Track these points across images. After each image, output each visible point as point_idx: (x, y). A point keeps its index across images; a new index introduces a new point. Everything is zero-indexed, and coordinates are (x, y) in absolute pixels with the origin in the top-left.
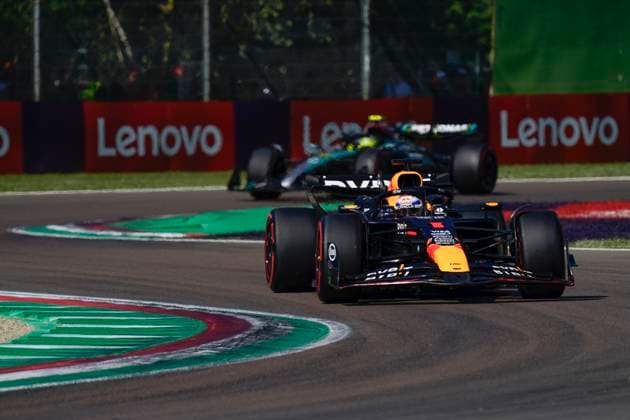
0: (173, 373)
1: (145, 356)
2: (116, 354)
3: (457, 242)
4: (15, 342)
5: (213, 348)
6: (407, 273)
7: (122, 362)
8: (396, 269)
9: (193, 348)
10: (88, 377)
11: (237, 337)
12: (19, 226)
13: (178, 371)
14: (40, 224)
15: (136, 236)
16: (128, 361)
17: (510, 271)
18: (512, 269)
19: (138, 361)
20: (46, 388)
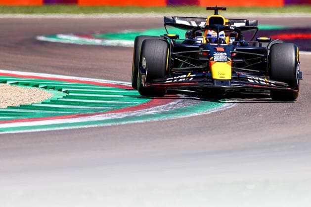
0: (135, 124)
1: (117, 114)
2: (101, 112)
3: (228, 60)
4: (43, 103)
5: (158, 109)
6: (192, 79)
7: (105, 116)
8: (185, 76)
9: (146, 110)
10: (86, 125)
11: (171, 104)
12: (41, 35)
13: (138, 123)
14: (54, 35)
15: (109, 42)
16: (108, 116)
17: (259, 81)
19: (114, 116)
20: (62, 130)
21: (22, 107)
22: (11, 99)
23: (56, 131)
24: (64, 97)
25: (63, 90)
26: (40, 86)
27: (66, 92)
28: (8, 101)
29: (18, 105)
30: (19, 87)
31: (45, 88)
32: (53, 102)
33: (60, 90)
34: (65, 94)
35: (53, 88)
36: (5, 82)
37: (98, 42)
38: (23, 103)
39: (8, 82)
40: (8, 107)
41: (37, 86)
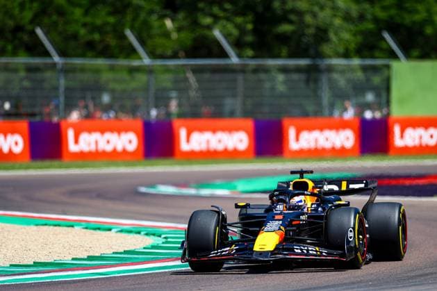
4: (144, 248)
12: (142, 185)
14: (152, 185)
18: (310, 249)
21: (126, 252)
22: (115, 245)
23: (157, 273)
24: (163, 243)
25: (163, 236)
26: (142, 233)
27: (165, 238)
28: (113, 247)
29: (122, 251)
30: (123, 234)
31: (147, 234)
32: (153, 247)
33: (160, 236)
34: (164, 240)
35: (154, 235)
36: (110, 230)
37: (192, 191)
38: (126, 249)
39: (113, 230)
40: (114, 253)
41: (139, 233)
